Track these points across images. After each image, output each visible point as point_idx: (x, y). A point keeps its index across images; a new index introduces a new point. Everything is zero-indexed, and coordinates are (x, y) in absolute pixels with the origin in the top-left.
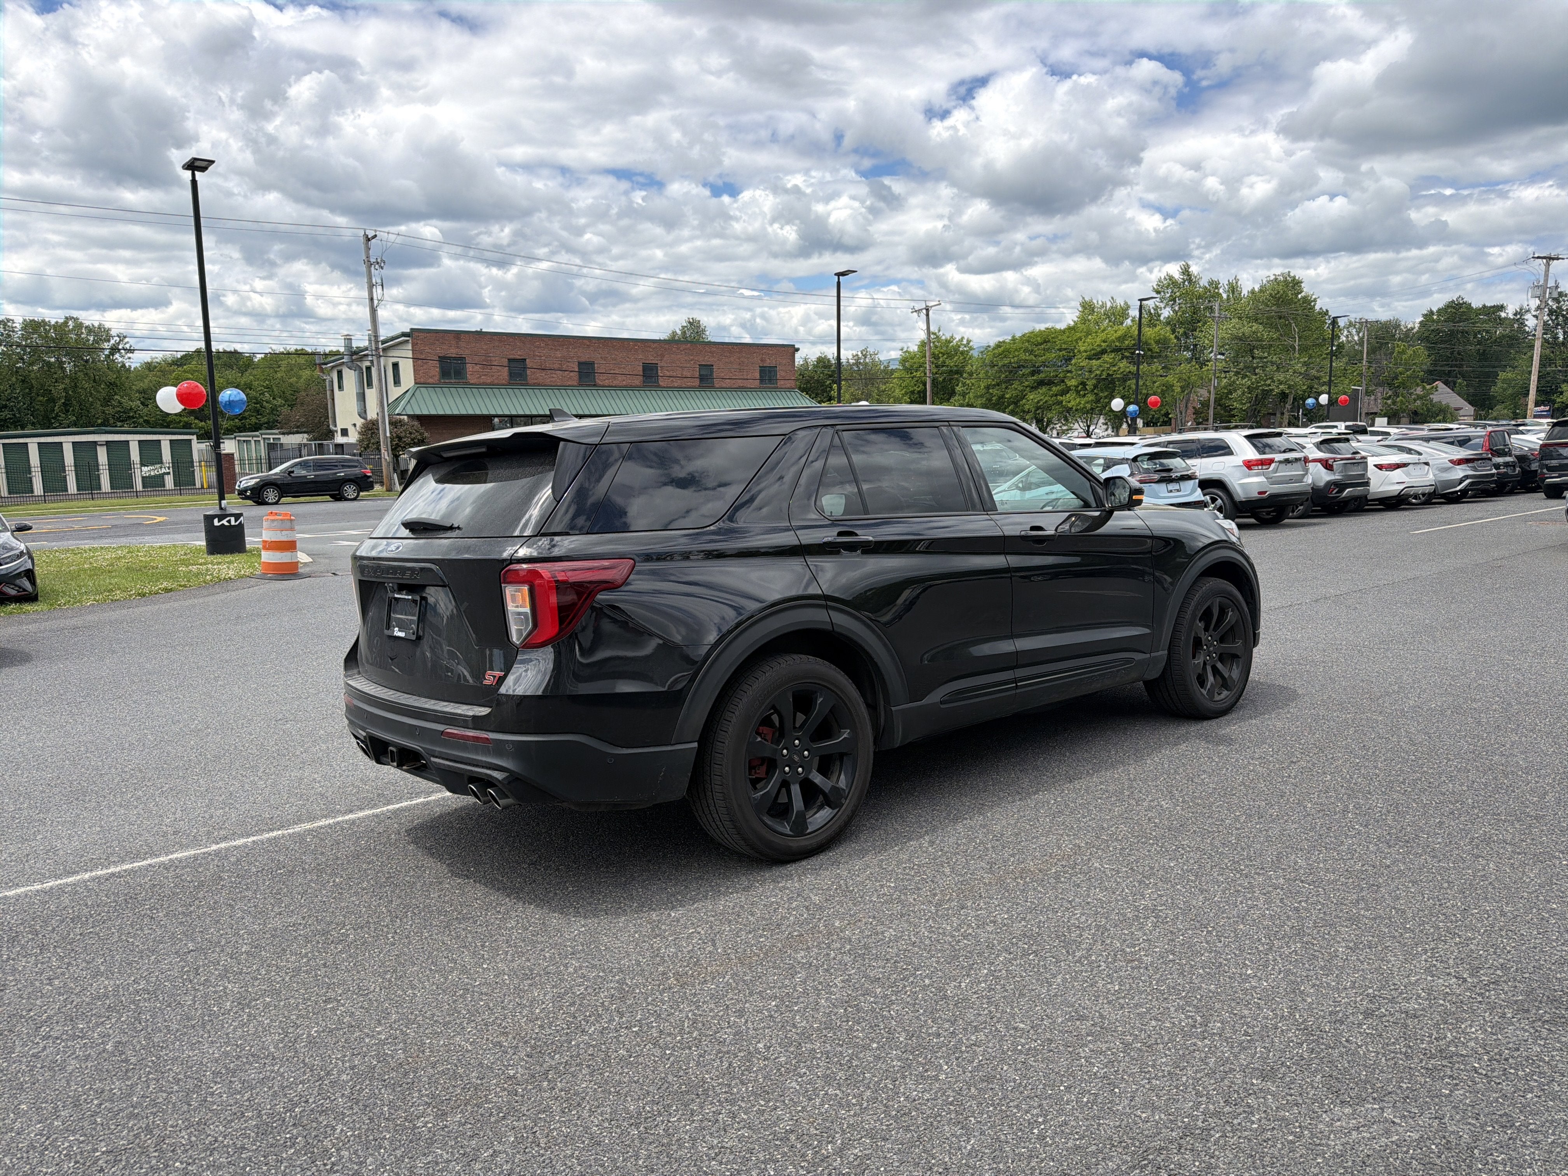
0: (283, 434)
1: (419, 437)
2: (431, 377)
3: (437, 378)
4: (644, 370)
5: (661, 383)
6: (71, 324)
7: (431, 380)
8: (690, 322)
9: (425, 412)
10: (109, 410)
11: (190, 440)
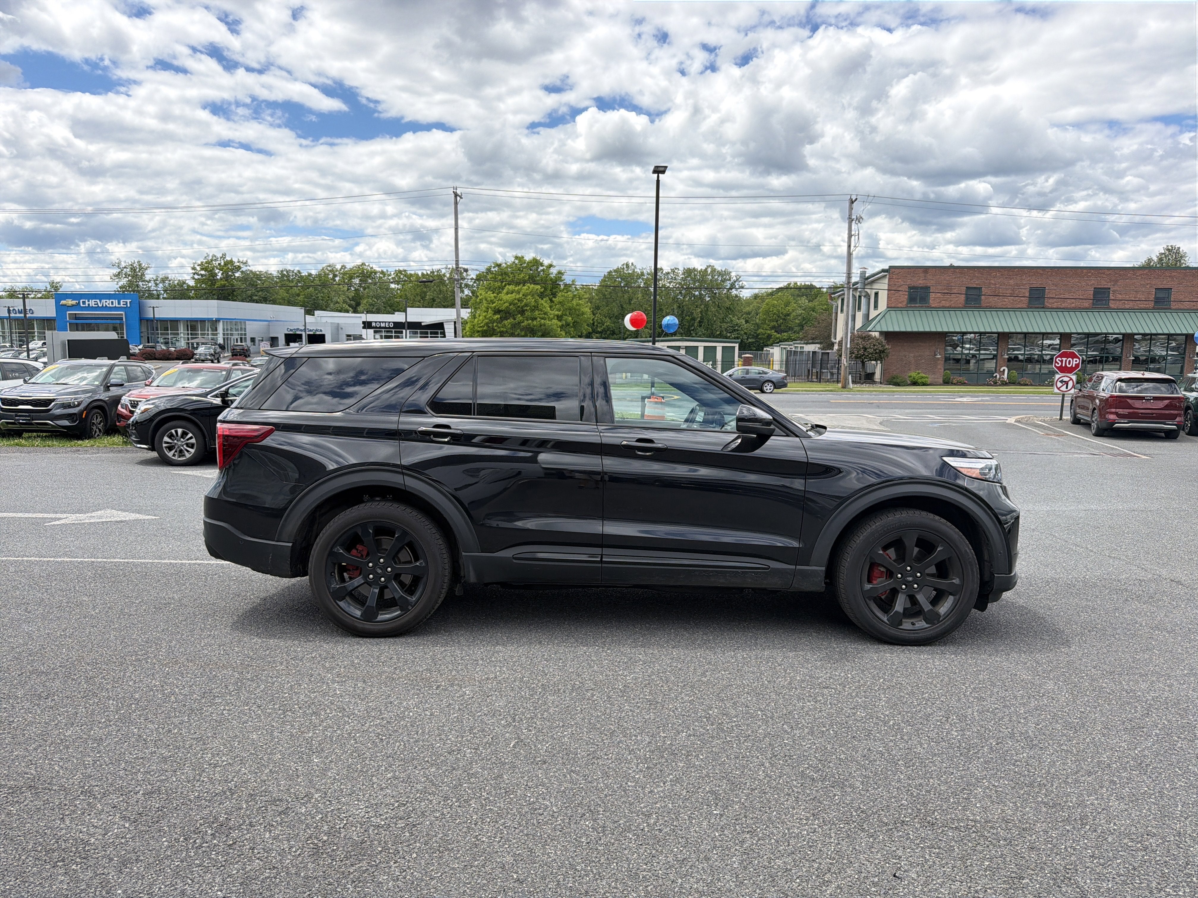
0: (807, 344)
1: (881, 349)
2: (900, 303)
3: (905, 303)
4: (1094, 295)
5: (1111, 305)
6: (709, 270)
7: (900, 305)
8: (1168, 250)
9: (891, 329)
10: (724, 325)
11: (734, 347)
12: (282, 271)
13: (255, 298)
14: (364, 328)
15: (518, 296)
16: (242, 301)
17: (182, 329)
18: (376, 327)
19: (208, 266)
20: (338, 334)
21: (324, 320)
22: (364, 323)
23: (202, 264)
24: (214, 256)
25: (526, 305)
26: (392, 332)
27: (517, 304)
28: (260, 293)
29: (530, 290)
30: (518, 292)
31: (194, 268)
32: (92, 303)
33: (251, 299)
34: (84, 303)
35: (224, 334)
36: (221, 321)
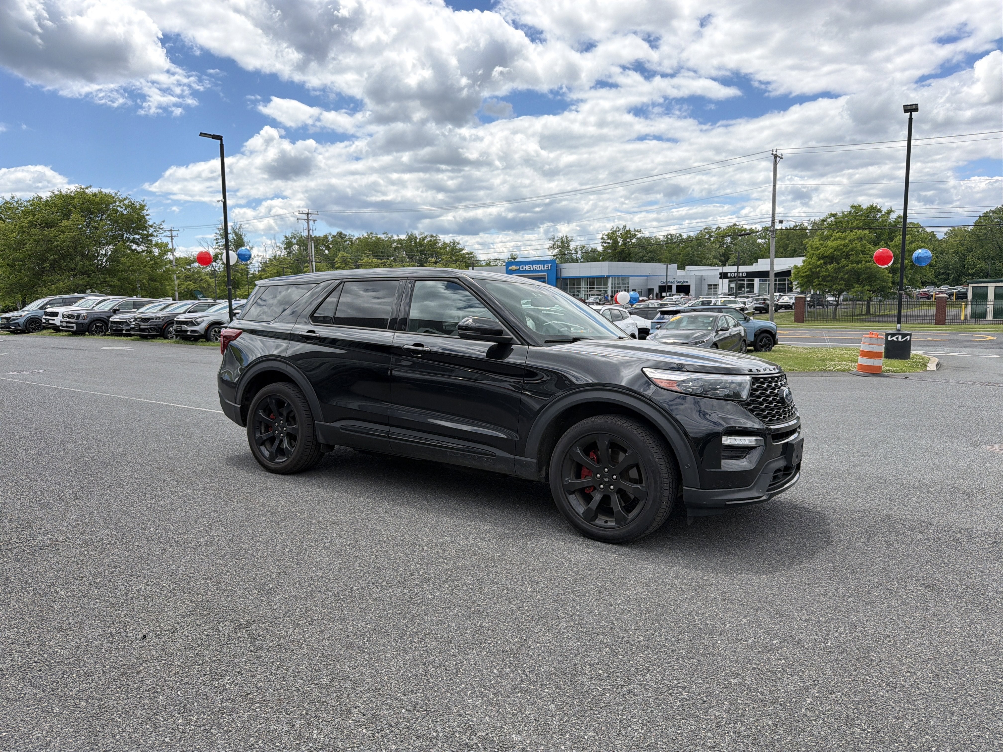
12: (667, 236)
13: (645, 258)
14: (720, 278)
15: (843, 242)
16: (636, 261)
17: (583, 285)
18: (731, 277)
19: (612, 236)
20: (701, 284)
21: (693, 273)
22: (721, 274)
23: (608, 235)
24: (618, 227)
25: (852, 250)
26: (744, 280)
27: (842, 249)
28: (649, 254)
29: (857, 235)
30: (845, 239)
31: (603, 238)
32: (527, 268)
33: (641, 260)
34: (522, 268)
35: (612, 288)
36: (611, 278)
